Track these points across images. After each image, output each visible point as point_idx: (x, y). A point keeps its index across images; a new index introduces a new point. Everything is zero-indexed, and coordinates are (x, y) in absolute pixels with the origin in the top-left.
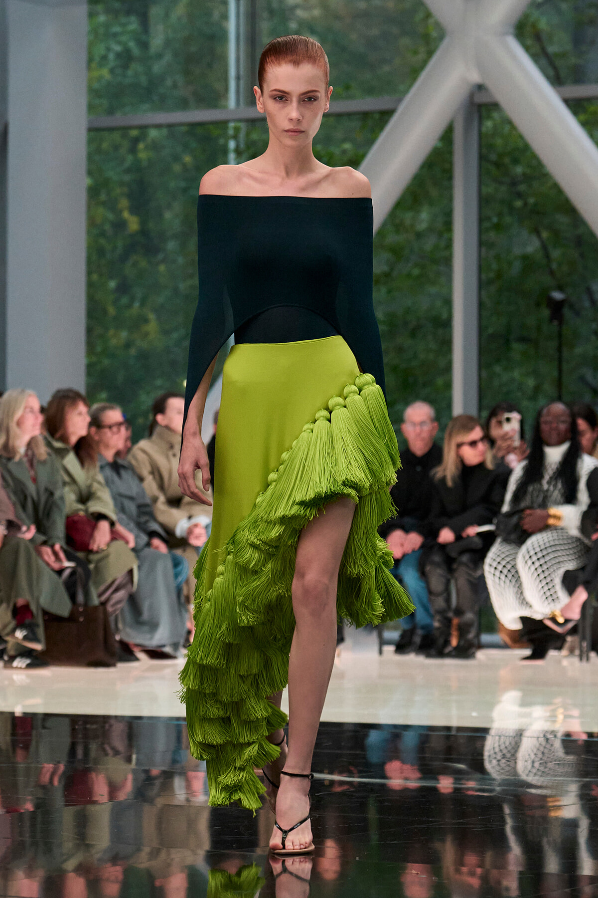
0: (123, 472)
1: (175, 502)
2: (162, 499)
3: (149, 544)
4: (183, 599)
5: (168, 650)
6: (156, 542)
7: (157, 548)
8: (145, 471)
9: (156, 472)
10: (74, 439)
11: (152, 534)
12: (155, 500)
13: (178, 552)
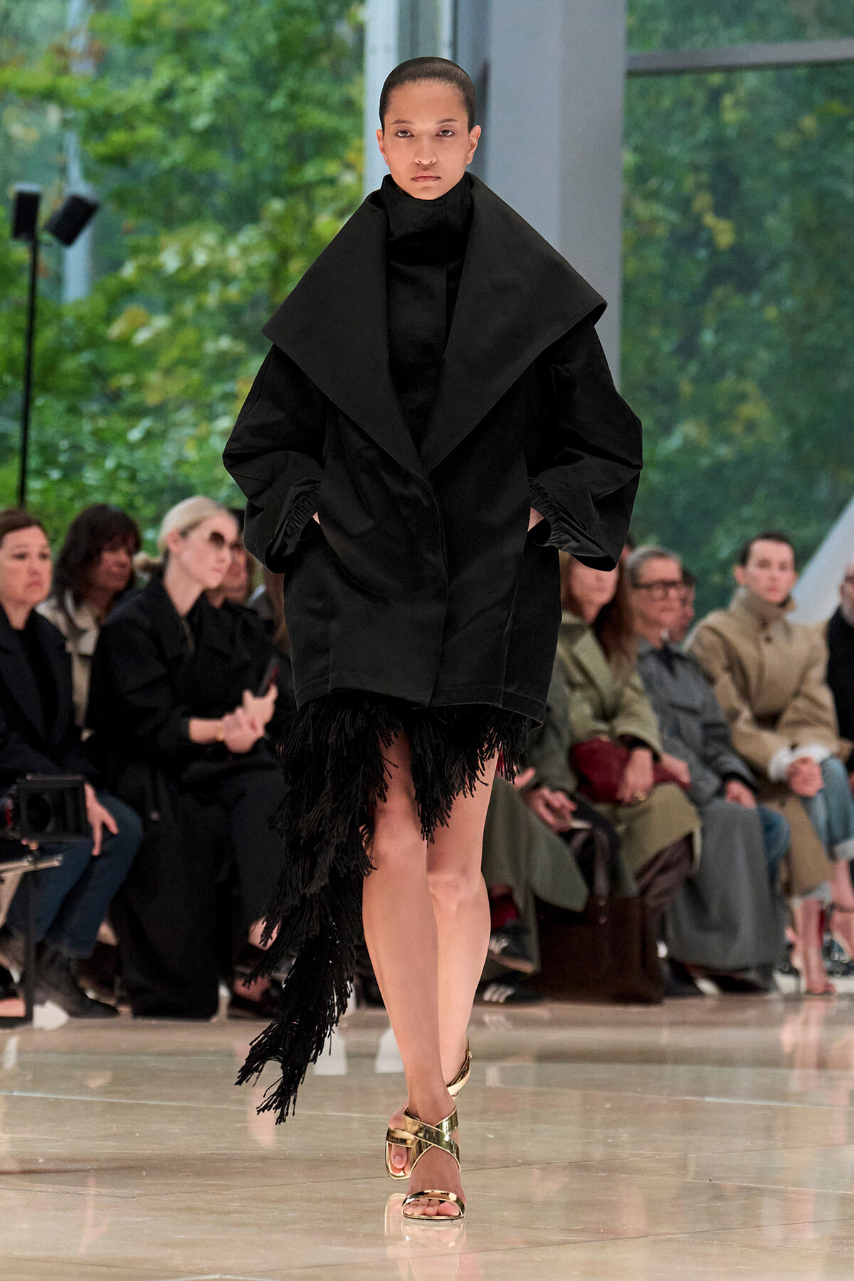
0: (679, 668)
1: (769, 720)
2: (746, 713)
3: (721, 792)
4: (779, 887)
5: (752, 976)
6: (736, 788)
7: (737, 799)
8: (717, 666)
9: (735, 665)
10: (591, 612)
11: (727, 777)
12: (734, 715)
13: (773, 807)
